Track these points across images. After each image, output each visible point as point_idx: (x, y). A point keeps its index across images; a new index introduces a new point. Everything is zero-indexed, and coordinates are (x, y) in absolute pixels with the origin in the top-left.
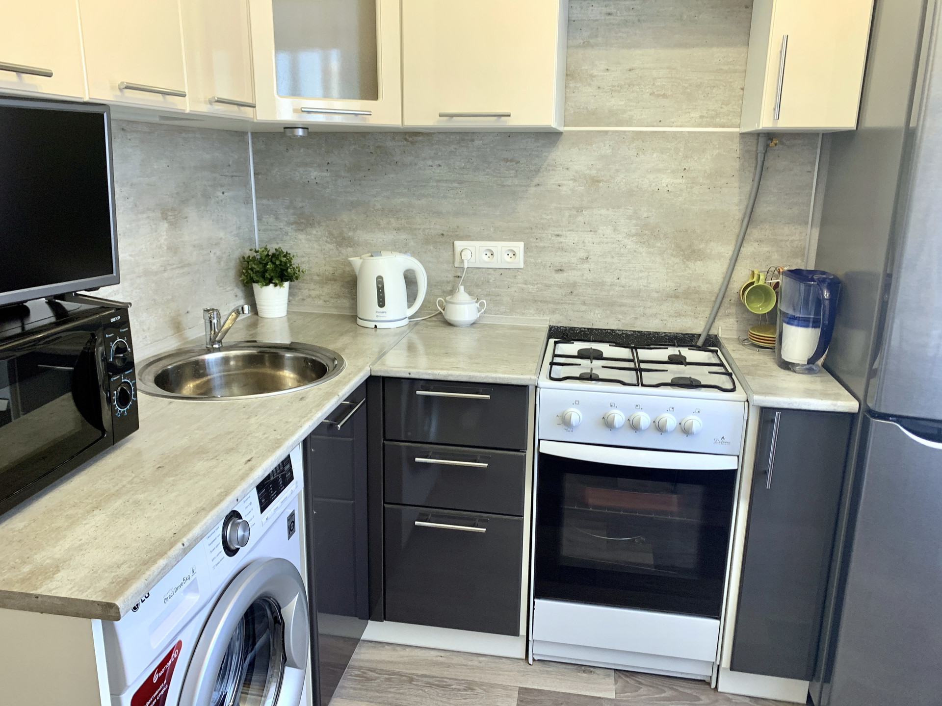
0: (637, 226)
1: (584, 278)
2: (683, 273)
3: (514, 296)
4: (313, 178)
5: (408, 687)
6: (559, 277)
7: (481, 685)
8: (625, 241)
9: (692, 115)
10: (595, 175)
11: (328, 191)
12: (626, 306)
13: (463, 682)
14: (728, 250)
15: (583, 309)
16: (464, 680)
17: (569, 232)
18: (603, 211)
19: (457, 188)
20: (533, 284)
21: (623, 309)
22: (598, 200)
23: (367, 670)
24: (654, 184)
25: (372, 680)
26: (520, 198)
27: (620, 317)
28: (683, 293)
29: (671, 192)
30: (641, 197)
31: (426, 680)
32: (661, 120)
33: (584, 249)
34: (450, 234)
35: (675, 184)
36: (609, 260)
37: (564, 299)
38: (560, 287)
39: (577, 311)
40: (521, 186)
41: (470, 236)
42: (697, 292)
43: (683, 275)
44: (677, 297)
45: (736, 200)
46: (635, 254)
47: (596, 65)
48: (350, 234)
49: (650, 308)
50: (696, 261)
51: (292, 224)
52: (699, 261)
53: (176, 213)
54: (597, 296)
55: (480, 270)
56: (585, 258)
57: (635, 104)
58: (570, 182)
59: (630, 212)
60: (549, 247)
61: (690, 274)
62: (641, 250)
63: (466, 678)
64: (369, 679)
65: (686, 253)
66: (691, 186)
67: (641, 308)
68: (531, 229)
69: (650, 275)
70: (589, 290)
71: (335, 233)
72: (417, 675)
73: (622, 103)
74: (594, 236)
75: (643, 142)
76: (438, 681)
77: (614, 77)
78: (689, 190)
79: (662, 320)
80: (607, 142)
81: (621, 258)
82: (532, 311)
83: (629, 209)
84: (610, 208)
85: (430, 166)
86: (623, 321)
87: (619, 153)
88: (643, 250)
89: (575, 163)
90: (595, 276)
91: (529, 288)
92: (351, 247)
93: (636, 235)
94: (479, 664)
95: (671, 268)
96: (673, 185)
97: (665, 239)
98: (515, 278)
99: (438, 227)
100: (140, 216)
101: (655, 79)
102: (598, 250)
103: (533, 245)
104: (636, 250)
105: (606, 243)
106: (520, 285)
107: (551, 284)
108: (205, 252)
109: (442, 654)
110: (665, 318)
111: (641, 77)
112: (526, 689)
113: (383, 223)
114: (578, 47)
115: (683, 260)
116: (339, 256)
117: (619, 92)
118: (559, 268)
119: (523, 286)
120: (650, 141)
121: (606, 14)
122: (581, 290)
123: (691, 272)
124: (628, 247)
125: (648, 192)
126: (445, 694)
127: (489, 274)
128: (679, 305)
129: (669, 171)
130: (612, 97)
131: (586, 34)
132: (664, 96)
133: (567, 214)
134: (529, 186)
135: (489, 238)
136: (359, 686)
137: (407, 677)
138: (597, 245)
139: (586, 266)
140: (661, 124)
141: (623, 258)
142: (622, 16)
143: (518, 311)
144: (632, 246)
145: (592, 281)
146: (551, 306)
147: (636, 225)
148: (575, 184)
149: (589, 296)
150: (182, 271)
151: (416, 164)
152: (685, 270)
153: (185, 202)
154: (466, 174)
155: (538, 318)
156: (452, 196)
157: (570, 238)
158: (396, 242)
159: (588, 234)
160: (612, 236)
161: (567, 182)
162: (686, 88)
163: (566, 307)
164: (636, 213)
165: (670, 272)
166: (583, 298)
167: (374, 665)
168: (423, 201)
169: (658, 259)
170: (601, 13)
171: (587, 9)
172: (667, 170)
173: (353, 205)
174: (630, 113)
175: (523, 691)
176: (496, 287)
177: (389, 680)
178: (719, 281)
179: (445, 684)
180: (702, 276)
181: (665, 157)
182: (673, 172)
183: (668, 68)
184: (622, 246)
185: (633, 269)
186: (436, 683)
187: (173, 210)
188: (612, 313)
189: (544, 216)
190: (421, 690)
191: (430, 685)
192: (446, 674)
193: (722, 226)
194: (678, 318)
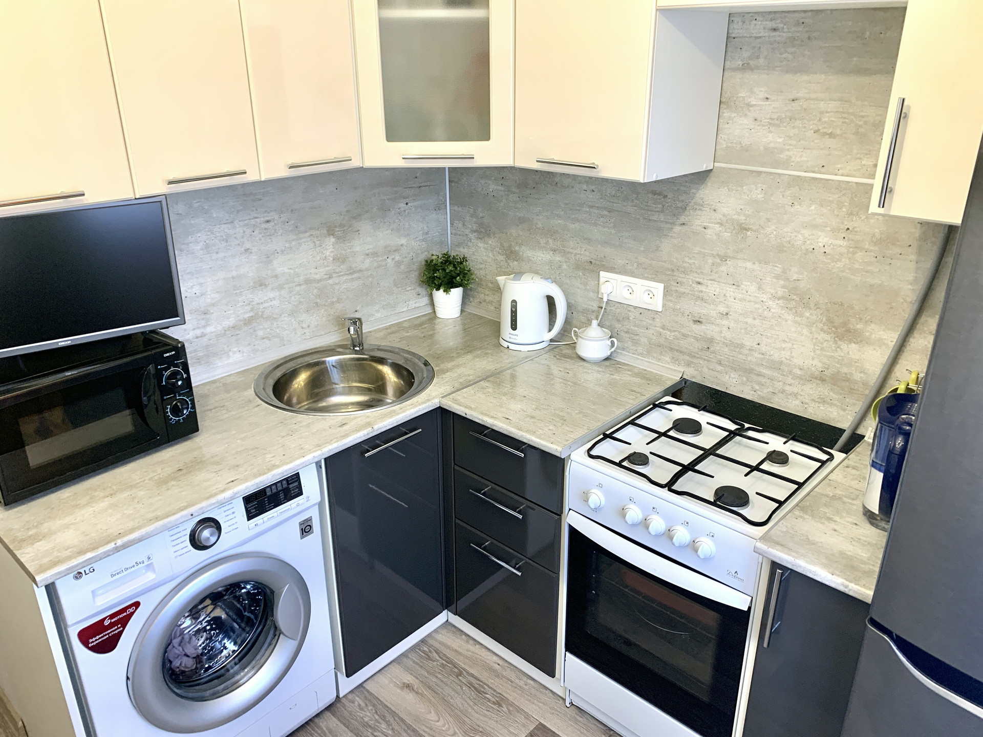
0: (785, 288)
1: (723, 335)
2: (833, 354)
3: (651, 339)
4: (491, 190)
5: (453, 679)
6: (697, 328)
7: (511, 704)
8: (770, 303)
9: (863, 162)
10: (744, 222)
11: (502, 204)
12: (764, 377)
13: (498, 695)
14: (892, 338)
15: (719, 370)
16: (500, 694)
17: (711, 282)
18: (749, 265)
19: (606, 216)
20: (670, 331)
21: (761, 379)
22: (744, 251)
23: (434, 650)
24: (808, 242)
25: (432, 660)
26: (665, 235)
27: (757, 387)
28: (830, 376)
29: (829, 254)
30: (793, 255)
31: (471, 680)
32: (824, 165)
33: (725, 303)
34: (598, 263)
35: (833, 245)
36: (750, 321)
37: (700, 353)
38: (697, 339)
39: (712, 370)
40: (667, 223)
41: (614, 268)
42: (847, 380)
43: (832, 356)
44: (823, 380)
45: (910, 276)
46: (779, 320)
47: (755, 93)
48: (517, 248)
49: (790, 385)
50: (851, 343)
51: (475, 232)
52: (855, 343)
53: (345, 228)
54: (734, 358)
55: (622, 305)
56: (724, 314)
57: (795, 143)
58: (716, 225)
59: (778, 270)
60: (689, 293)
61: (842, 357)
62: (786, 316)
63: (503, 694)
64: (429, 658)
65: (839, 331)
66: (853, 251)
67: (781, 384)
68: (673, 271)
69: (794, 348)
70: (726, 350)
71: (506, 245)
72: (468, 673)
73: (780, 140)
74: (737, 290)
75: (800, 190)
76: (479, 685)
77: (774, 107)
78: (850, 255)
79: (802, 403)
80: (760, 185)
81: (764, 322)
82: (667, 359)
83: (777, 267)
84: (756, 263)
85: (584, 190)
86: (759, 393)
87: (772, 199)
88: (790, 317)
89: (723, 204)
90: (734, 335)
91: (666, 333)
92: (517, 261)
93: (782, 298)
94: (524, 686)
95: (820, 345)
96: (832, 246)
97: (815, 310)
98: (654, 321)
99: (587, 253)
100: (302, 236)
101: (822, 113)
102: (740, 308)
103: (673, 288)
104: (781, 316)
105: (748, 302)
106: (658, 329)
107: (688, 335)
108: (380, 259)
109: (500, 662)
110: (807, 401)
111: (805, 110)
112: (544, 726)
113: (543, 242)
114: (737, 69)
115: (834, 338)
116: (508, 267)
117: (778, 126)
118: (697, 319)
119: (661, 330)
120: (809, 190)
121: (772, 29)
122: (718, 348)
123: (842, 354)
124: (773, 310)
125: (801, 251)
126: (475, 699)
127: (629, 311)
128: (824, 390)
129: (828, 229)
130: (770, 132)
131: (746, 54)
132: (831, 135)
133: (710, 261)
134: (673, 224)
135: (632, 274)
136: (418, 662)
137: (459, 670)
138: (739, 302)
139: (725, 322)
140: (823, 170)
141: (766, 322)
142: (789, 32)
143: (655, 355)
144: (777, 310)
145: (731, 341)
146: (687, 358)
147: (783, 287)
148: (721, 229)
149: (726, 356)
150: (350, 277)
151: (572, 187)
152: (836, 350)
153: (357, 217)
154: (616, 203)
155: (673, 367)
156: (602, 224)
157: (711, 289)
158: (553, 263)
159: (730, 288)
160: (756, 294)
161: (713, 225)
162: (861, 126)
163: (701, 362)
164: (785, 273)
165: (818, 349)
166: (719, 357)
167: (441, 648)
168: (577, 226)
169: (805, 332)
170: (764, 28)
171: (750, 24)
172: (826, 227)
173: (522, 221)
174: (788, 153)
175: (541, 727)
176: (635, 326)
177: (443, 666)
178: (876, 373)
179: (482, 690)
180: (856, 362)
181: (825, 211)
182: (833, 230)
183: (840, 100)
184: (766, 308)
185: (775, 336)
186: (476, 686)
187: (341, 225)
188: (748, 380)
189: (687, 259)
190: (461, 686)
191: (470, 685)
192: (490, 682)
193: (889, 306)
194: (822, 405)
